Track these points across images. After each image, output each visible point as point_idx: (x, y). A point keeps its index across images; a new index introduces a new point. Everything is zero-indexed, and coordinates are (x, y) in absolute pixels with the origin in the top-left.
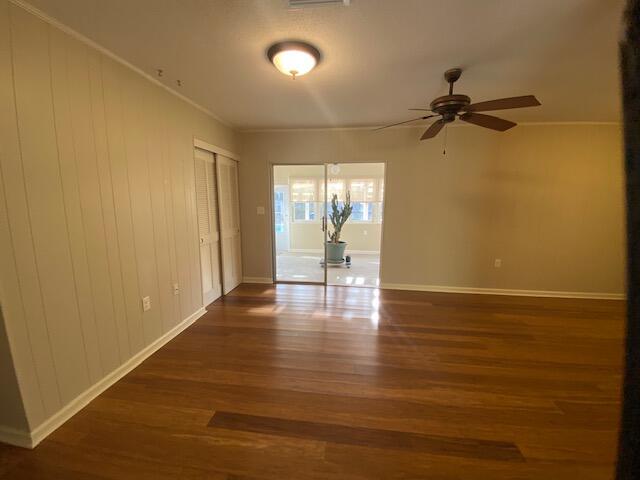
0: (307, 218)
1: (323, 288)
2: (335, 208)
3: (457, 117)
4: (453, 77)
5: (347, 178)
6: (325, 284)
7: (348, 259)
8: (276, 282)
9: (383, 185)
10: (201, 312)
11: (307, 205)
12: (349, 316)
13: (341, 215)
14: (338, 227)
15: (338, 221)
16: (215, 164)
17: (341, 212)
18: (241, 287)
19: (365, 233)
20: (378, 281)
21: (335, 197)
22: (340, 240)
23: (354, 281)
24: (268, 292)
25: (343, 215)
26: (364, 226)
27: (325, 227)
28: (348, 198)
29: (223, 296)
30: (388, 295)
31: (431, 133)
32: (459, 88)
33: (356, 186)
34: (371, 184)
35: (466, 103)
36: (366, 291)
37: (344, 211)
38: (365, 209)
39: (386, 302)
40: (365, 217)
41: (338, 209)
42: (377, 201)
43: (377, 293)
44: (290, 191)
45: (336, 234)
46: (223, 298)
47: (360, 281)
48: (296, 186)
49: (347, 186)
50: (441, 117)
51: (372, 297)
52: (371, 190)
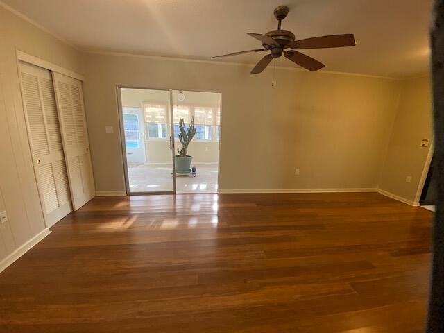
0: (160, 136)
1: (173, 196)
2: (182, 129)
3: (283, 54)
4: (281, 14)
5: (192, 105)
6: (174, 193)
7: (194, 170)
8: (130, 194)
9: (219, 113)
10: (46, 232)
11: (160, 125)
12: (193, 222)
13: (187, 135)
14: (185, 144)
15: (185, 139)
16: (52, 82)
17: (187, 132)
18: (95, 201)
19: (207, 149)
20: (216, 187)
21: (182, 120)
22: (187, 155)
23: (199, 187)
24: (121, 205)
25: (189, 135)
26: (206, 144)
27: (172, 146)
28: (193, 122)
29: (73, 212)
30: (224, 198)
31: (260, 68)
32: (286, 25)
33: (199, 112)
34: (210, 112)
35: (292, 40)
36: (208, 197)
37: (189, 132)
38: (206, 130)
39: (222, 205)
40: (206, 137)
41: (185, 130)
42: (215, 125)
43: (216, 198)
44: (144, 113)
45: (184, 150)
46: (73, 215)
47: (203, 187)
48: (149, 110)
49: (192, 112)
50: (269, 52)
51: (212, 202)
52: (210, 117)
